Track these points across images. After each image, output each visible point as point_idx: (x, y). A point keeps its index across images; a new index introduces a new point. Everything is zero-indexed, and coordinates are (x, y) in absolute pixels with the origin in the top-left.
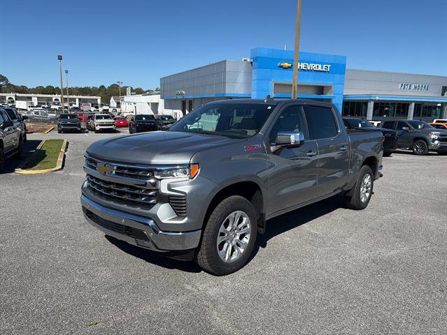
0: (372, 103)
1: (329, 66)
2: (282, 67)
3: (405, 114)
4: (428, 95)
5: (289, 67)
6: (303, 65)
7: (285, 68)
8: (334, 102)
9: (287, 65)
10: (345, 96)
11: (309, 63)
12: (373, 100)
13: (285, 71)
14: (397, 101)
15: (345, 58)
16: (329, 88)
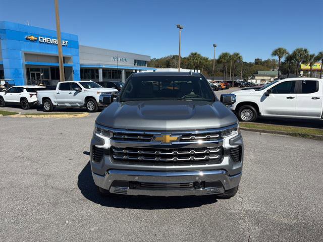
0: (101, 70)
1: (67, 42)
2: (29, 39)
3: (120, 77)
4: (128, 64)
5: (35, 40)
6: (46, 40)
7: (32, 41)
8: (74, 68)
9: (33, 38)
10: (81, 65)
11: (51, 38)
12: (101, 68)
13: (32, 43)
14: (112, 68)
15: (77, 36)
16: (69, 58)
